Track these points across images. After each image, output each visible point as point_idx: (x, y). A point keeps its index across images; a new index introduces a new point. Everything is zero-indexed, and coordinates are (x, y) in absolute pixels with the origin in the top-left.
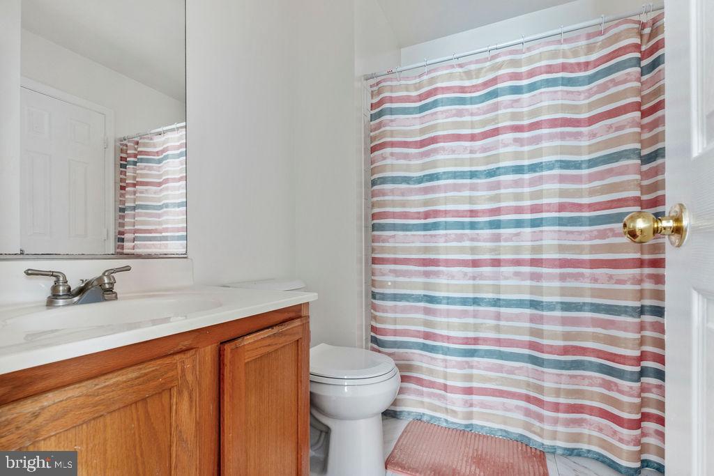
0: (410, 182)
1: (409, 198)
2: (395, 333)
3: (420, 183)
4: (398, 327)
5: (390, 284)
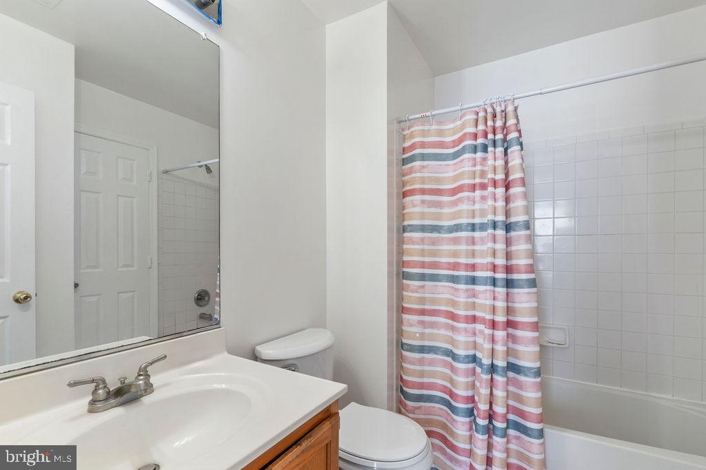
0: (441, 231)
1: (440, 247)
2: (422, 386)
3: (451, 232)
4: (426, 380)
5: (418, 335)
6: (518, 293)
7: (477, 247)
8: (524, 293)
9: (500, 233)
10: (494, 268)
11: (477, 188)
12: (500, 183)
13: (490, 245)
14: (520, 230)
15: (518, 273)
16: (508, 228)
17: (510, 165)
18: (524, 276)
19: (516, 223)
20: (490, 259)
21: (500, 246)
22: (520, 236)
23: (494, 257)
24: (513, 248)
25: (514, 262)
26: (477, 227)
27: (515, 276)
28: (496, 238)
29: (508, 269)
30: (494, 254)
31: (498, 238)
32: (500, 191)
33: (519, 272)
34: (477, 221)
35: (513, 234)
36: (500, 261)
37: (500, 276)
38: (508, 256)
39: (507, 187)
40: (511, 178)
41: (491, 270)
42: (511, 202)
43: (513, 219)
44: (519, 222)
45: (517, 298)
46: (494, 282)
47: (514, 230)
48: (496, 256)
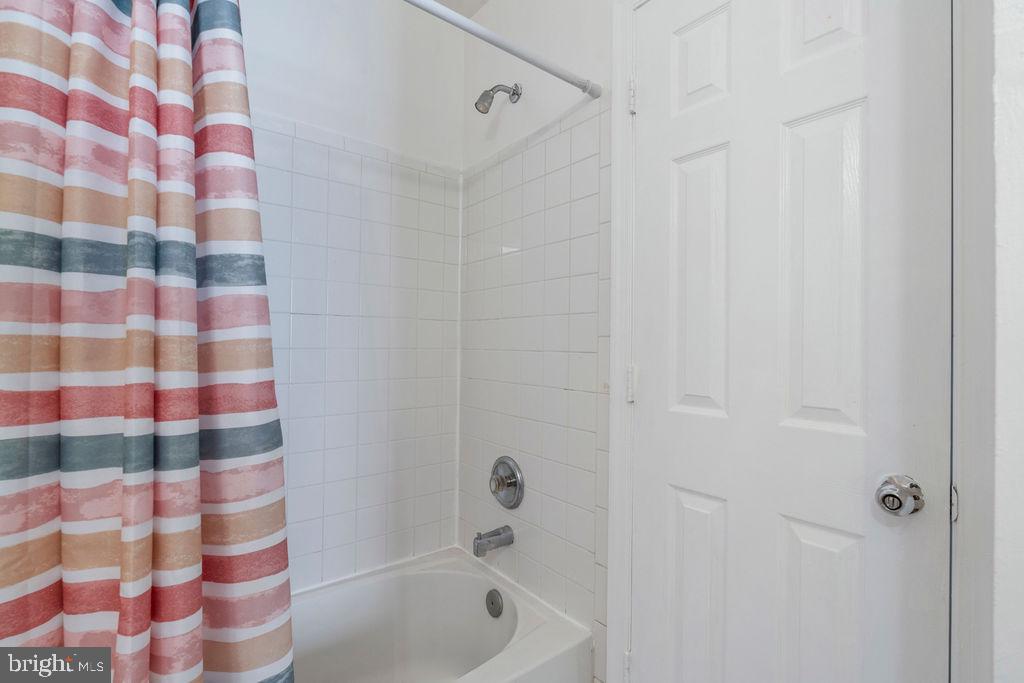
6: (235, 471)
7: (72, 330)
8: (255, 467)
9: (177, 282)
10: (156, 403)
11: (78, 109)
12: (179, 120)
13: (139, 321)
14: (242, 282)
15: (234, 410)
16: (204, 270)
17: (208, 79)
18: (253, 419)
19: (229, 260)
20: (137, 374)
21: (177, 328)
22: (238, 300)
23: (156, 366)
24: (219, 335)
25: (221, 378)
26: (74, 254)
27: (225, 421)
28: (164, 300)
29: (206, 400)
30: (156, 354)
31: (169, 300)
32: (177, 145)
33: (236, 409)
34: (74, 229)
35: (217, 291)
36: (178, 379)
37: (179, 427)
38: (205, 358)
39: (202, 143)
40: (212, 119)
41: (143, 414)
42: (213, 194)
43: (217, 247)
44: (239, 257)
45: (231, 486)
46: (156, 453)
47: (222, 281)
48: (161, 361)
